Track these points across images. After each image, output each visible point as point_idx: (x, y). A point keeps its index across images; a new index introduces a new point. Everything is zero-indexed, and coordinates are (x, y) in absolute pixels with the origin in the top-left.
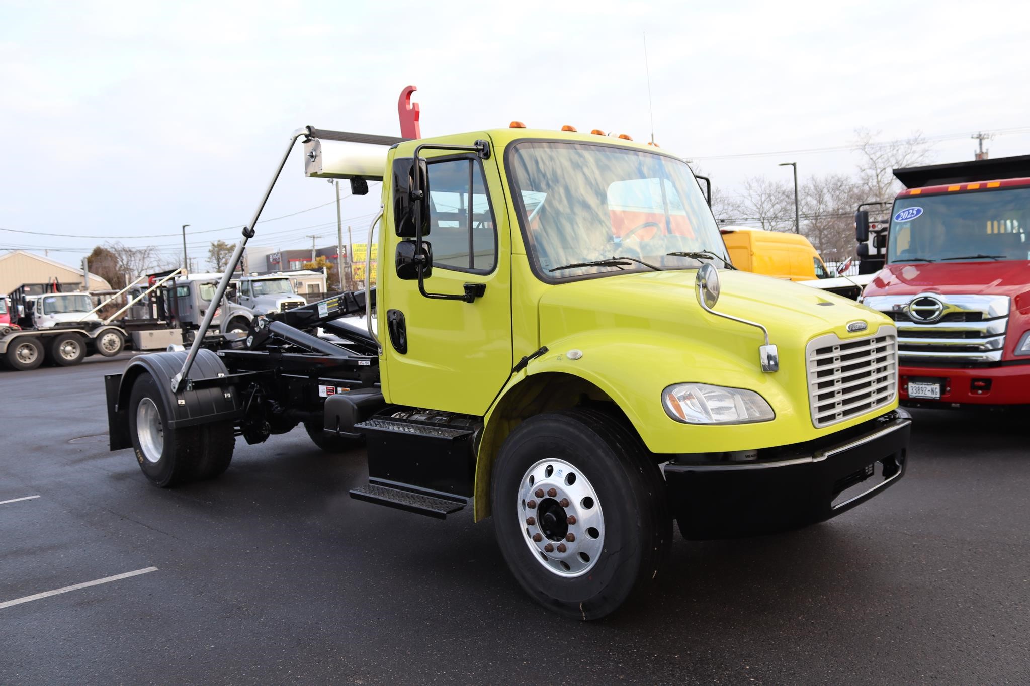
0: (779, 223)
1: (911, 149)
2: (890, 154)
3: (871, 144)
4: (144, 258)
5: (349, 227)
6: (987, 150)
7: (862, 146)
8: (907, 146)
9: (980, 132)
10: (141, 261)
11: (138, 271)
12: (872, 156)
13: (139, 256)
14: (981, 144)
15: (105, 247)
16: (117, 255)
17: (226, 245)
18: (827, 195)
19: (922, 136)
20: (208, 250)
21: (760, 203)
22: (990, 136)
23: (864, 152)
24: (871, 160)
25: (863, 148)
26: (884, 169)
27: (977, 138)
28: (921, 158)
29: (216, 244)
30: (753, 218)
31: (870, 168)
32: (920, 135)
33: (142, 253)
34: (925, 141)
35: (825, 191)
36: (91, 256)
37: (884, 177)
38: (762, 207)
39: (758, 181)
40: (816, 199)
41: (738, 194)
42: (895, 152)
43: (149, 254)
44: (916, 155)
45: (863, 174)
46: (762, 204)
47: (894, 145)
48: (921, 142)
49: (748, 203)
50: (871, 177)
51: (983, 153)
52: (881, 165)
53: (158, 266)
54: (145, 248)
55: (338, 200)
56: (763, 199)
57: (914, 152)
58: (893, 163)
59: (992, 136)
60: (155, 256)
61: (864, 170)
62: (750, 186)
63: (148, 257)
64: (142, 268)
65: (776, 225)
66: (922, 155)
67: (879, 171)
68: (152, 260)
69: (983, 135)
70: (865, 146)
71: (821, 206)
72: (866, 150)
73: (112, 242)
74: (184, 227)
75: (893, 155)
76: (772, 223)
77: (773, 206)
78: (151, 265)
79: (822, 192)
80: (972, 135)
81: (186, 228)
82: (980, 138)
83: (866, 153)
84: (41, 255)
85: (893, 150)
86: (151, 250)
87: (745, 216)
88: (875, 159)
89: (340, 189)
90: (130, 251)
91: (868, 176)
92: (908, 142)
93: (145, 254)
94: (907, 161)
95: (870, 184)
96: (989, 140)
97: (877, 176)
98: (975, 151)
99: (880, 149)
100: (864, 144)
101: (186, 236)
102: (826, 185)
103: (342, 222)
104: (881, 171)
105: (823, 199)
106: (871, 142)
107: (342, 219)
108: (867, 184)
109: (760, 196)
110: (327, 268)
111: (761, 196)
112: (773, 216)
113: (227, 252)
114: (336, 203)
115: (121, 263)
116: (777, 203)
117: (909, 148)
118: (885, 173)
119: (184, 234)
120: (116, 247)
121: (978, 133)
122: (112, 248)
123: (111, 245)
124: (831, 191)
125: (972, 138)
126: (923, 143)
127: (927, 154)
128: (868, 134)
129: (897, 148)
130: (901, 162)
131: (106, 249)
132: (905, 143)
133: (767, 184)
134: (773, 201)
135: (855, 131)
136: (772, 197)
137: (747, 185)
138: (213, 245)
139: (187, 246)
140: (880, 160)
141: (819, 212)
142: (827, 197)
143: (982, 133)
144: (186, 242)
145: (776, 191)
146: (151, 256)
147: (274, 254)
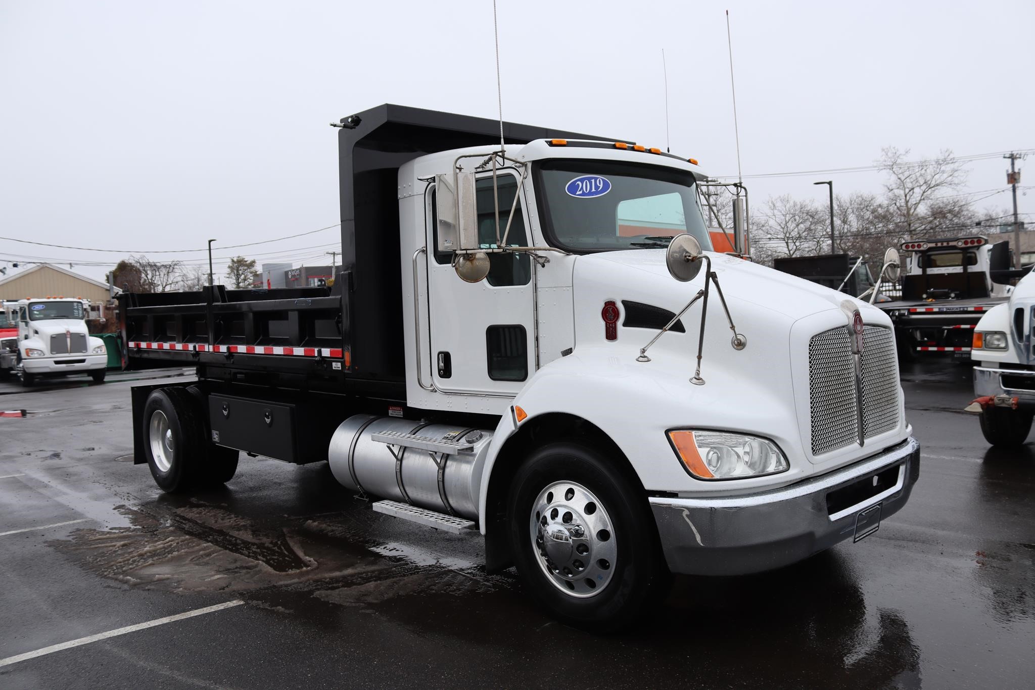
0: (803, 243)
1: (940, 168)
2: (918, 174)
3: (899, 164)
4: (168, 272)
6: (1019, 169)
7: (889, 165)
8: (936, 166)
9: (1012, 152)
10: (166, 276)
11: (162, 286)
12: (900, 176)
13: (163, 271)
14: (1013, 164)
15: (130, 262)
16: (141, 269)
17: (246, 261)
18: (851, 215)
19: (951, 156)
20: (228, 266)
21: (784, 223)
22: (1022, 156)
23: (892, 172)
24: (899, 180)
25: (891, 167)
26: (913, 189)
27: (1009, 158)
28: (950, 178)
29: (235, 259)
30: (778, 238)
31: (898, 188)
32: (949, 155)
33: (167, 268)
34: (954, 161)
35: (850, 210)
36: (116, 270)
37: (912, 197)
38: (786, 227)
39: (782, 201)
40: (840, 219)
41: (762, 213)
42: (923, 171)
43: (173, 268)
44: (945, 175)
45: (890, 194)
46: (786, 223)
47: (923, 165)
48: (950, 162)
49: (772, 222)
50: (898, 196)
51: (1015, 173)
52: (910, 185)
53: (182, 281)
54: (170, 263)
56: (787, 220)
57: (943, 172)
58: (922, 183)
59: (1025, 155)
60: (180, 271)
61: (892, 190)
62: (774, 206)
63: (172, 271)
64: (167, 283)
65: (800, 245)
66: (951, 176)
67: (907, 190)
68: (177, 274)
69: (1015, 155)
70: (892, 165)
71: (846, 226)
72: (894, 170)
73: (137, 256)
74: (210, 241)
75: (921, 175)
76: (796, 243)
77: (797, 225)
78: (175, 280)
79: (846, 212)
80: (1005, 154)
81: (212, 243)
82: (1013, 158)
83: (894, 172)
84: (67, 268)
85: (922, 169)
86: (175, 265)
87: (769, 236)
88: (903, 178)
90: (155, 266)
91: (895, 195)
92: (938, 163)
93: (169, 268)
94: (936, 182)
95: (898, 204)
96: (1021, 159)
97: (906, 196)
98: (1007, 171)
99: (908, 169)
100: (891, 164)
101: (212, 251)
102: (851, 204)
104: (910, 191)
105: (847, 219)
106: (899, 161)
108: (895, 204)
109: (783, 215)
111: (785, 215)
112: (798, 236)
113: (245, 268)
115: (146, 278)
116: (801, 223)
117: (938, 168)
118: (913, 193)
119: (210, 250)
120: (141, 262)
121: (1010, 153)
122: (137, 262)
123: (136, 260)
124: (855, 211)
125: (1004, 157)
126: (952, 163)
127: (956, 174)
128: (896, 153)
129: (925, 168)
130: (929, 182)
131: (131, 263)
132: (934, 163)
133: (792, 203)
134: (797, 221)
135: (883, 150)
136: (797, 217)
137: (771, 204)
138: (233, 261)
140: (908, 180)
141: (843, 233)
142: (852, 218)
143: (1015, 153)
144: (212, 257)
145: (800, 211)
146: (176, 270)
147: (293, 270)
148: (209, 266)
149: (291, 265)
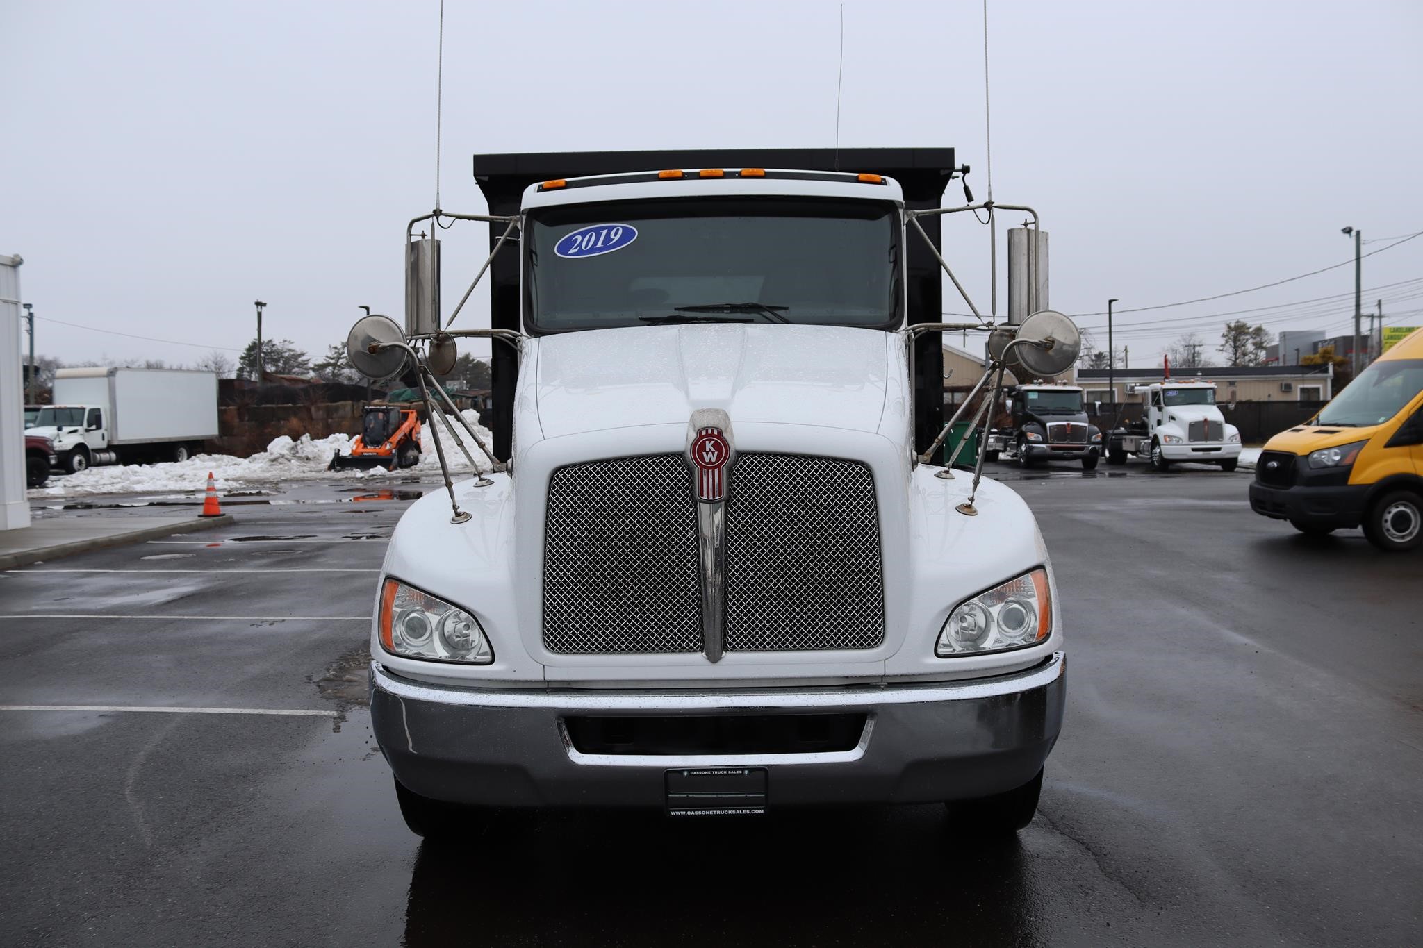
5: (1380, 301)
20: (1221, 334)
29: (1232, 325)
55: (1358, 259)
74: (1110, 302)
81: (1113, 303)
89: (1362, 242)
101: (1113, 315)
103: (1362, 294)
107: (1363, 288)
110: (1334, 365)
113: (1248, 337)
114: (1354, 264)
119: (1110, 313)
138: (1229, 327)
139: (1113, 329)
144: (1113, 324)
147: (1326, 341)
148: (1108, 336)
149: (1323, 333)
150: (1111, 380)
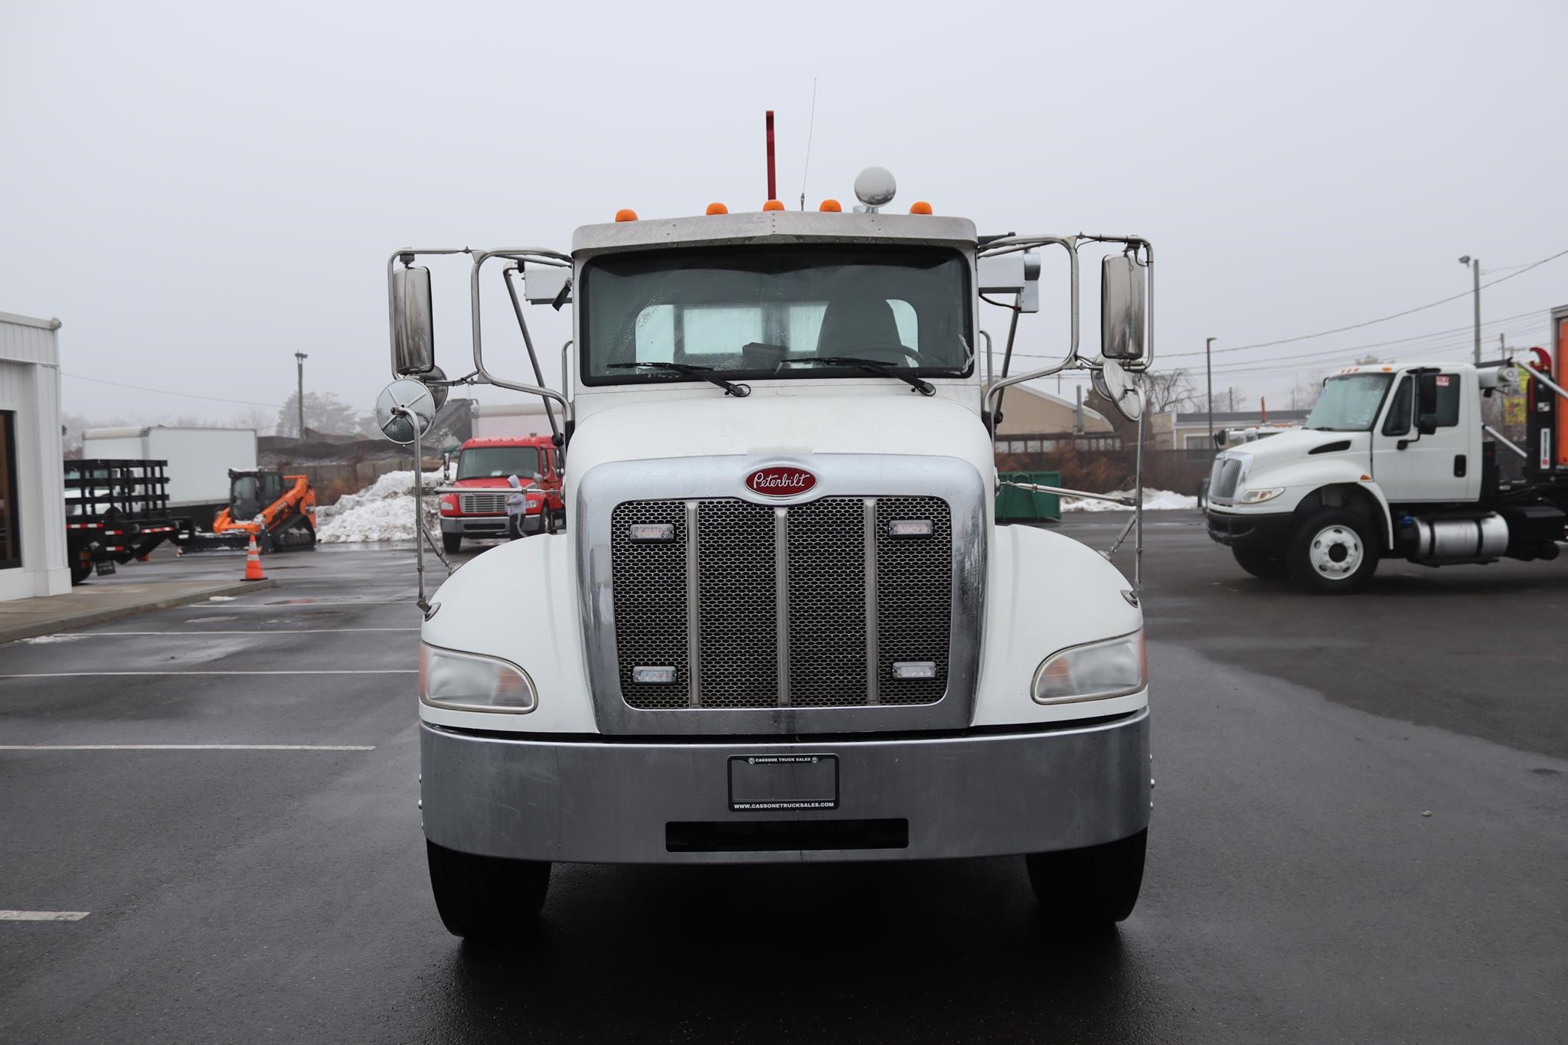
4: (1166, 386)
10: (1166, 391)
11: (1158, 405)
13: (1159, 384)
33: (1167, 380)
43: (1176, 381)
54: (1172, 372)
55: (1477, 290)
60: (1185, 384)
63: (1175, 385)
64: (1165, 401)
68: (1180, 389)
74: (1209, 341)
78: (1177, 397)
81: (1211, 343)
89: (1480, 272)
93: (1171, 380)
101: (1211, 355)
114: (1473, 295)
119: (1208, 353)
139: (1212, 370)
144: (1212, 364)
146: (1180, 383)
148: (1207, 377)
150: (1211, 425)
